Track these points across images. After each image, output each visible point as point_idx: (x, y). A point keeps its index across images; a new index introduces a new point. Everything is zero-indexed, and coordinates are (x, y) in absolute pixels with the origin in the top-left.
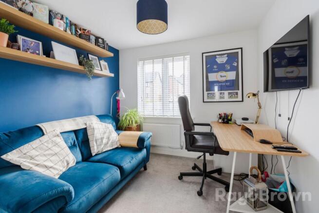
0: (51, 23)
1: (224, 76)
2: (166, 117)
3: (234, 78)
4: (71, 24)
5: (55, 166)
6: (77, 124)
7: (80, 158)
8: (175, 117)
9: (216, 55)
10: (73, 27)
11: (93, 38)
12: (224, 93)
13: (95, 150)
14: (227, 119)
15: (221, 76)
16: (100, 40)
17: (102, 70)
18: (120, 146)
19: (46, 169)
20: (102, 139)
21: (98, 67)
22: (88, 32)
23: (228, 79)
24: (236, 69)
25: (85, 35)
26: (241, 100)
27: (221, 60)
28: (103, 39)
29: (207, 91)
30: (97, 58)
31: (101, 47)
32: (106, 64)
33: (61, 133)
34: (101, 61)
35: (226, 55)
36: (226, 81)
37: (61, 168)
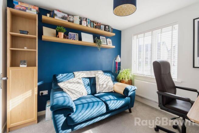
0: (81, 23)
4: (91, 21)
5: (76, 94)
6: (91, 74)
7: (90, 93)
10: (92, 23)
11: (103, 27)
13: (98, 90)
16: (107, 27)
17: (107, 44)
18: (114, 92)
19: (71, 93)
20: (103, 84)
21: (105, 43)
22: (100, 24)
25: (98, 26)
28: (109, 26)
30: (105, 37)
31: (107, 31)
32: (110, 40)
33: (82, 78)
34: (107, 40)
37: (79, 95)
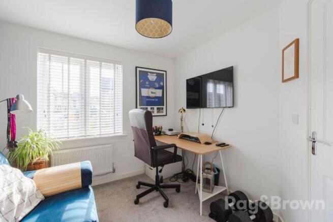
1: (154, 93)
2: (92, 137)
3: (161, 95)
8: (102, 136)
9: (148, 72)
12: (153, 108)
14: (159, 131)
15: (152, 93)
18: (44, 198)
23: (157, 95)
24: (162, 88)
26: (165, 114)
27: (152, 78)
29: (140, 105)
35: (155, 74)
36: (156, 97)
